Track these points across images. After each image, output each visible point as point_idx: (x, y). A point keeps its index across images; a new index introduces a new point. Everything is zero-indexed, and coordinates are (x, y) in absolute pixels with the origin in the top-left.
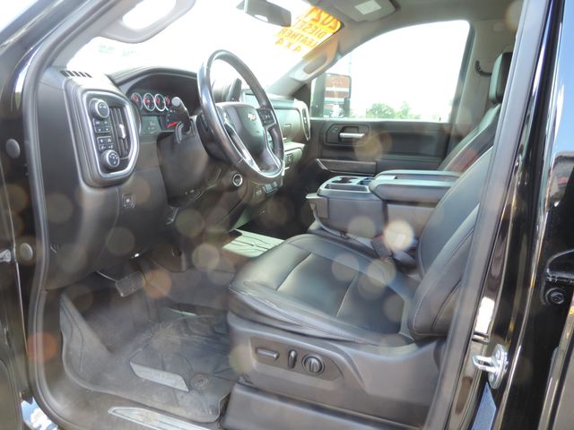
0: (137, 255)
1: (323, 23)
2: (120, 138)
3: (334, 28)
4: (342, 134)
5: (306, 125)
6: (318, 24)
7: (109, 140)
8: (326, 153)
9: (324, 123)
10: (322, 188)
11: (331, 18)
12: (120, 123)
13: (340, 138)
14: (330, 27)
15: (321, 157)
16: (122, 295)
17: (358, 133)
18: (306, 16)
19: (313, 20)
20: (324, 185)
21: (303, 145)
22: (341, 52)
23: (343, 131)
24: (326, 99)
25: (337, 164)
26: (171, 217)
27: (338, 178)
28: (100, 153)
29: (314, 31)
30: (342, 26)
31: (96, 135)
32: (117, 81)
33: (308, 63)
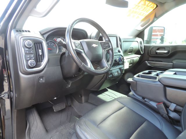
0: (55, 98)
1: (148, 6)
2: (39, 55)
3: (153, 7)
4: (158, 51)
5: (141, 48)
6: (145, 6)
7: (32, 56)
8: (150, 59)
9: (150, 47)
10: (135, 76)
11: (151, 3)
12: (40, 49)
13: (156, 53)
14: (151, 7)
15: (148, 60)
16: (55, 111)
17: (165, 50)
18: (139, 3)
19: (143, 5)
20: (137, 75)
21: (140, 56)
22: (156, 17)
23: (158, 50)
24: (152, 37)
25: (154, 63)
26: (69, 85)
27: (147, 71)
28: (27, 61)
29: (144, 10)
30: (157, 6)
31: (26, 54)
32: (42, 33)
33: (143, 23)
